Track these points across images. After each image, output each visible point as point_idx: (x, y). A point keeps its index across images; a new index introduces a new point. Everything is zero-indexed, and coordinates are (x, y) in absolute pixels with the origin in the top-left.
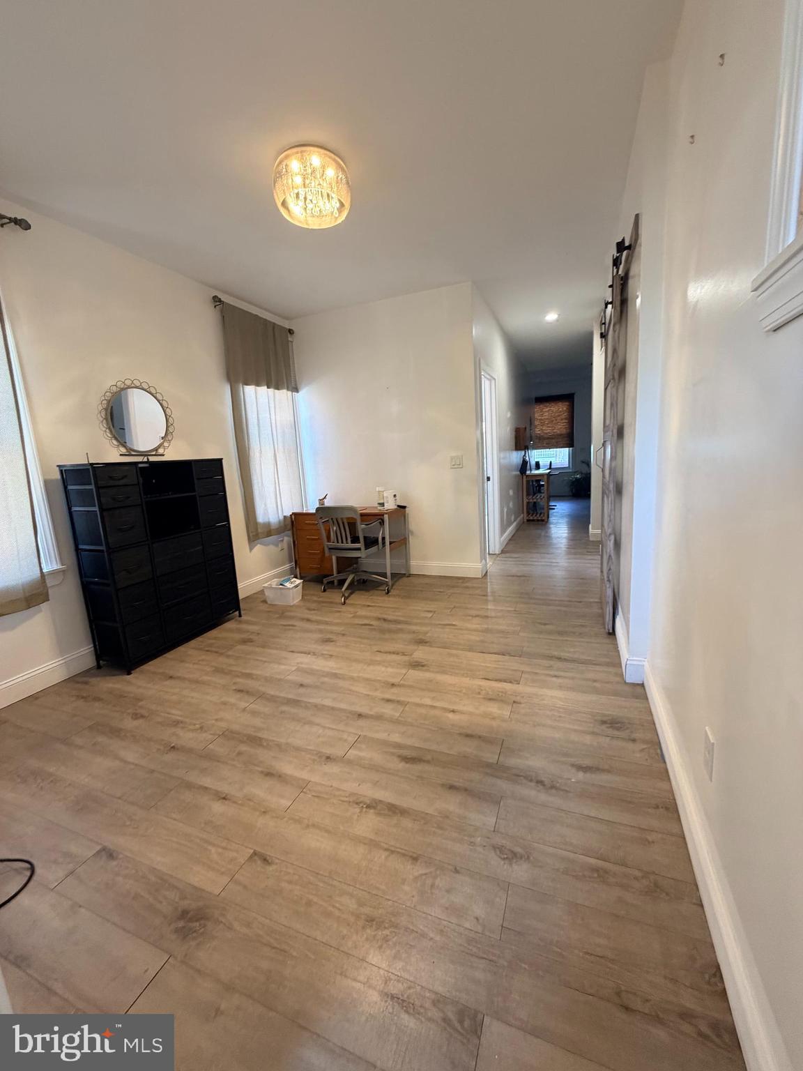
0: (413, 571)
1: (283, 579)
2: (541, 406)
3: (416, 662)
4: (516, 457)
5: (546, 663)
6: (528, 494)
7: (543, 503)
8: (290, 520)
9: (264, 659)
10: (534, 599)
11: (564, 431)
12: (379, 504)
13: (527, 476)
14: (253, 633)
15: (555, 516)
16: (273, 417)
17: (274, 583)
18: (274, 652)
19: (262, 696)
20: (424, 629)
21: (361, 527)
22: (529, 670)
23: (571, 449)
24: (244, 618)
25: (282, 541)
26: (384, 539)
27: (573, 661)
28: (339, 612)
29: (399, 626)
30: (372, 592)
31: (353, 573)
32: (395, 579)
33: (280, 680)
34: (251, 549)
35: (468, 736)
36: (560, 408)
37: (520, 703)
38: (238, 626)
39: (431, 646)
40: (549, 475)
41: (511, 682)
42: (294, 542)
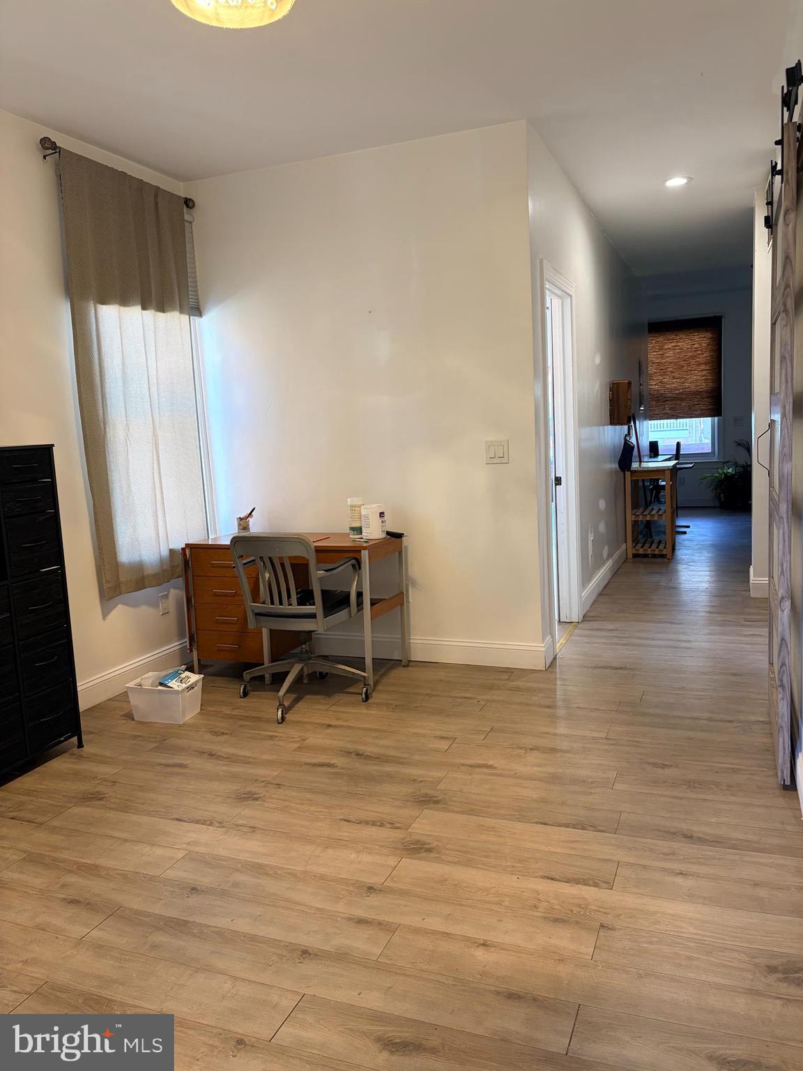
0: (417, 655)
1: (164, 673)
2: (660, 339)
3: (417, 842)
4: (612, 435)
5: (663, 845)
6: (635, 506)
7: (665, 521)
8: (181, 557)
9: (123, 835)
10: (645, 714)
11: (703, 386)
12: (352, 529)
13: (634, 472)
14: (105, 780)
15: (688, 548)
16: (152, 363)
17: (149, 679)
18: (145, 819)
19: (116, 913)
20: (436, 774)
21: (317, 575)
22: (631, 860)
23: (716, 418)
24: (87, 749)
25: (166, 596)
26: (360, 595)
27: (717, 842)
28: (271, 738)
29: (388, 768)
30: (337, 697)
31: (301, 660)
32: (381, 673)
33: (152, 879)
34: (105, 615)
35: (512, 996)
36: (696, 344)
37: (614, 929)
38: (76, 767)
39: (447, 810)
40: (674, 469)
41: (596, 885)
42: (189, 600)
